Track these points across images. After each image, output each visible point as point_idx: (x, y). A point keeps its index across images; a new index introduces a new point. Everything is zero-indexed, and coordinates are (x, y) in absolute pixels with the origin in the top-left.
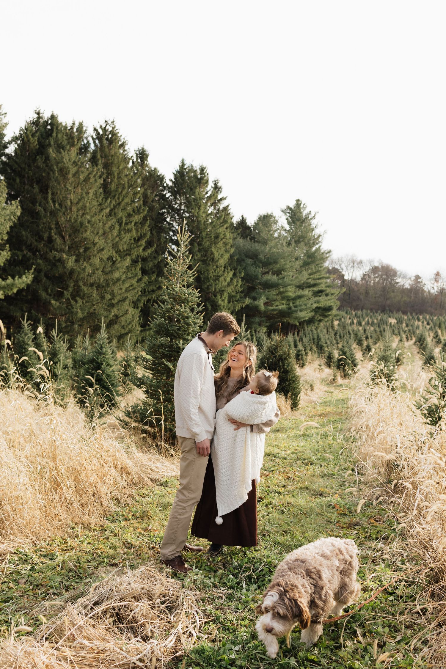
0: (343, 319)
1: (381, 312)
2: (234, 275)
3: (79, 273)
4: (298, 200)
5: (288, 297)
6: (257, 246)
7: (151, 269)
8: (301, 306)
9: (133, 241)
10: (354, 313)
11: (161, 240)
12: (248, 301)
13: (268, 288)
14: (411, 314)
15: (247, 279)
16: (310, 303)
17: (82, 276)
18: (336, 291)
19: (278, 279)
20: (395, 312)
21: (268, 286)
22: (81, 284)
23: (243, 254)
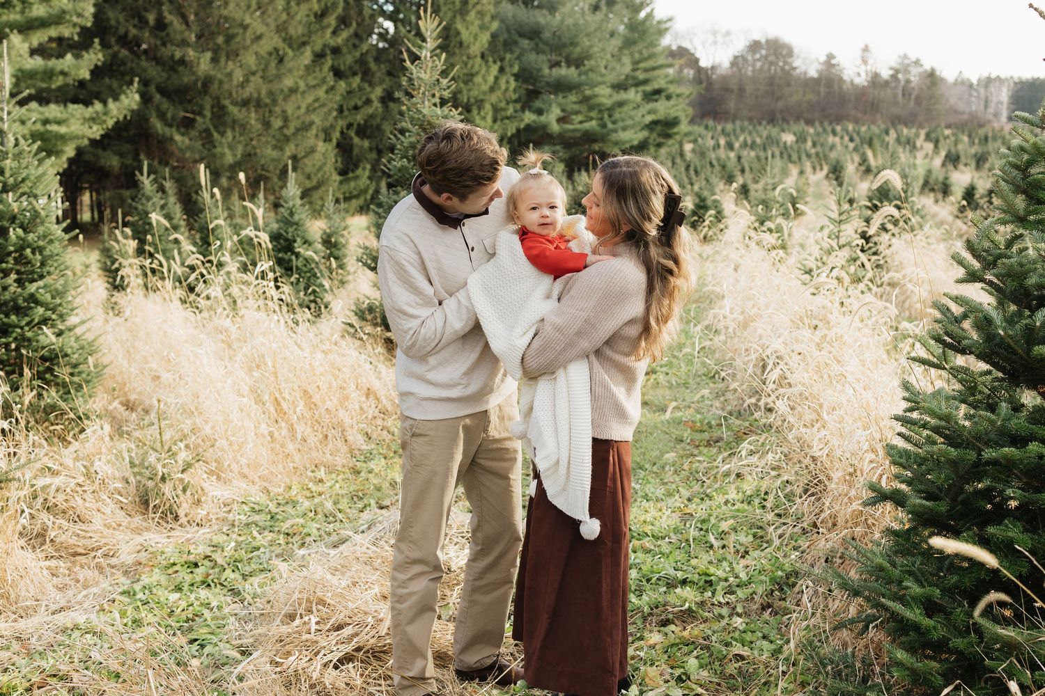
0: (700, 140)
1: (769, 123)
2: (502, 70)
3: (221, 82)
5: (599, 105)
6: (537, 16)
7: (351, 68)
8: (623, 120)
9: (312, 18)
10: (719, 128)
11: (365, 12)
12: (529, 117)
13: (562, 91)
14: (821, 123)
15: (525, 76)
16: (640, 115)
17: (226, 87)
18: (685, 90)
19: (580, 75)
20: (792, 122)
21: (561, 87)
22: (227, 102)
23: (513, 32)
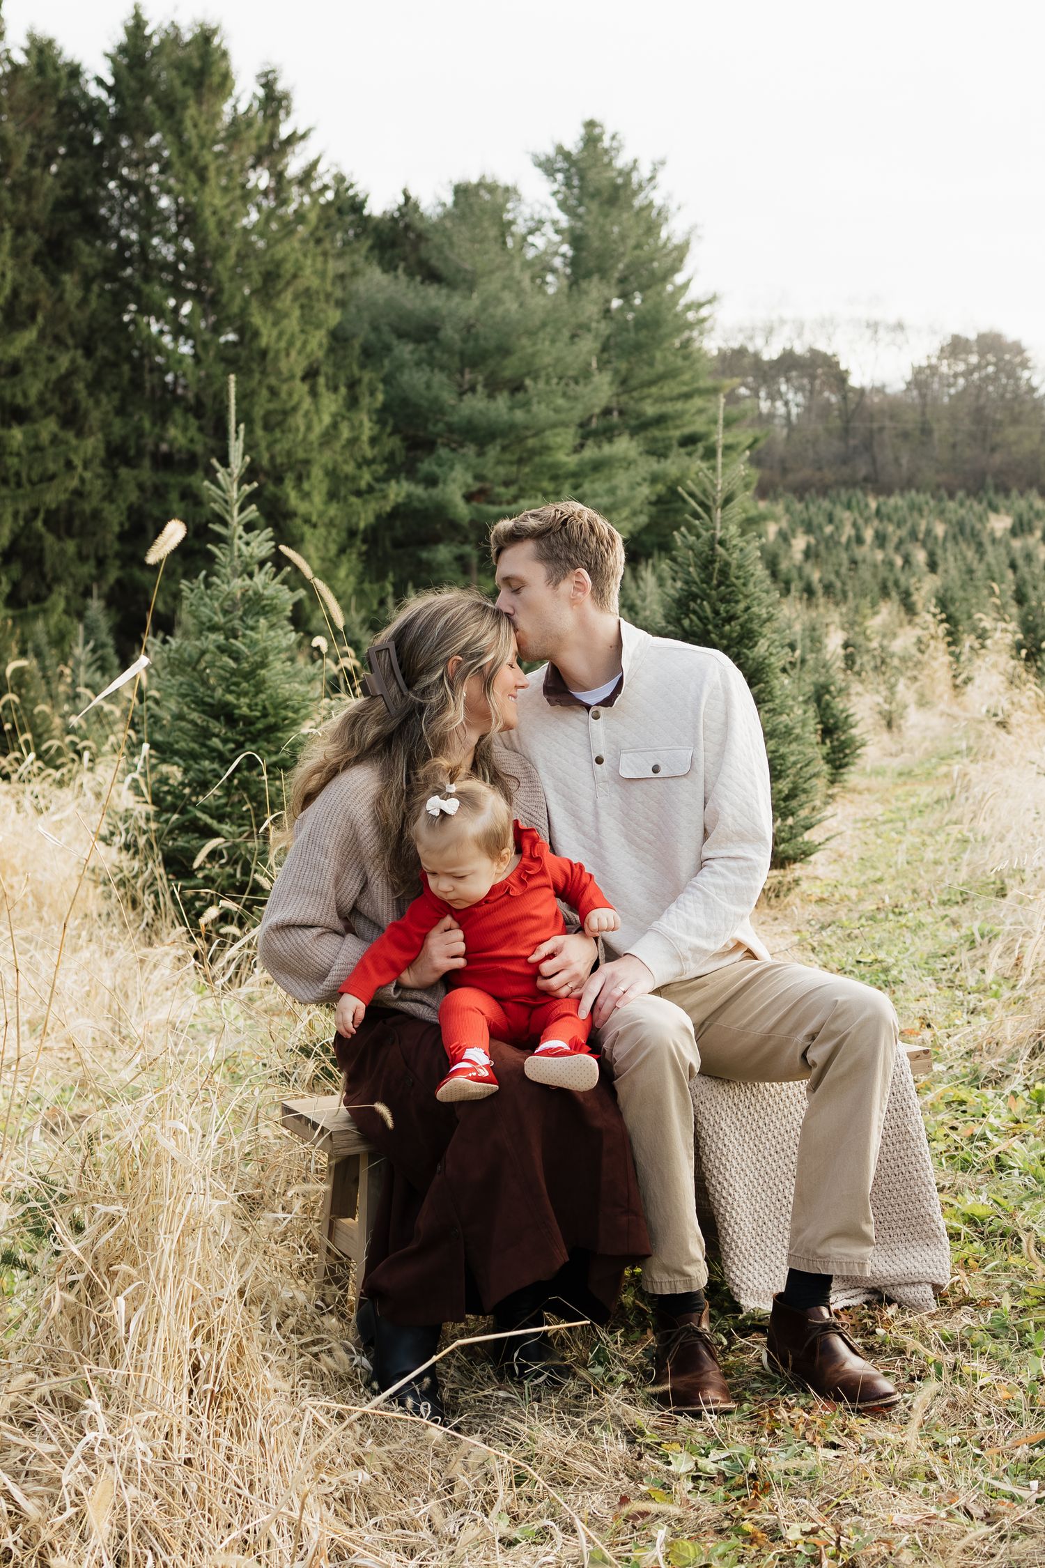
1: (968, 495)
2: (353, 402)
4: (590, 125)
5: (556, 465)
6: (434, 298)
7: (41, 401)
11: (67, 296)
13: (474, 442)
15: (405, 412)
19: (512, 409)
21: (473, 434)
23: (385, 329)
